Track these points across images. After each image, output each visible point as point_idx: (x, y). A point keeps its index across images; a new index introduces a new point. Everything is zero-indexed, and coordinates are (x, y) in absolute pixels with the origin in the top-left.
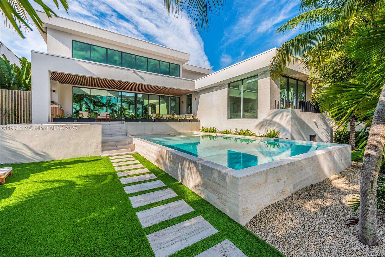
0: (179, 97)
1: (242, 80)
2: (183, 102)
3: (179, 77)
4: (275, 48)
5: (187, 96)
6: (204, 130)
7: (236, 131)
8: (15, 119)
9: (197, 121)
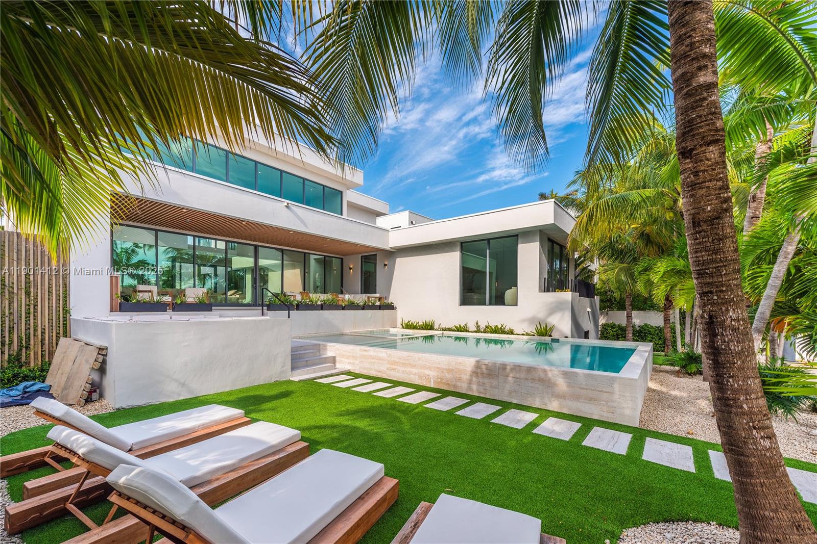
0: (342, 259)
1: (489, 240)
2: (350, 269)
3: (342, 215)
4: (553, 200)
5: (362, 257)
6: (409, 326)
7: (478, 327)
8: (29, 305)
9: (391, 307)
